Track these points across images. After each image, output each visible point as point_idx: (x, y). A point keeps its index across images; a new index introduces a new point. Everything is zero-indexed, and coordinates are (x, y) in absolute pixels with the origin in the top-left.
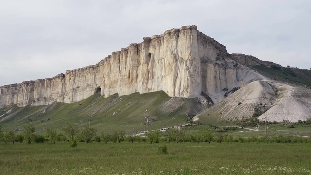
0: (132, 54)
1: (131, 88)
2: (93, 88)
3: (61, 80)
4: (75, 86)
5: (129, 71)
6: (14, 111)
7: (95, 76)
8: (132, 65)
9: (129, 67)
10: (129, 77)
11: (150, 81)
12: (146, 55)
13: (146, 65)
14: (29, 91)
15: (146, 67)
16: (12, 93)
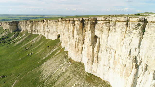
0: (78, 29)
1: (78, 56)
2: (56, 34)
3: (43, 24)
4: (48, 30)
5: (76, 42)
6: (26, 35)
7: (57, 27)
8: (78, 39)
9: (76, 39)
10: (76, 48)
11: (95, 64)
12: (91, 37)
13: (92, 47)
14: (31, 26)
15: (92, 49)
16: (25, 25)
